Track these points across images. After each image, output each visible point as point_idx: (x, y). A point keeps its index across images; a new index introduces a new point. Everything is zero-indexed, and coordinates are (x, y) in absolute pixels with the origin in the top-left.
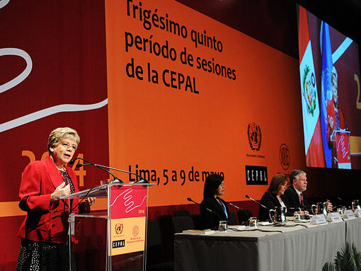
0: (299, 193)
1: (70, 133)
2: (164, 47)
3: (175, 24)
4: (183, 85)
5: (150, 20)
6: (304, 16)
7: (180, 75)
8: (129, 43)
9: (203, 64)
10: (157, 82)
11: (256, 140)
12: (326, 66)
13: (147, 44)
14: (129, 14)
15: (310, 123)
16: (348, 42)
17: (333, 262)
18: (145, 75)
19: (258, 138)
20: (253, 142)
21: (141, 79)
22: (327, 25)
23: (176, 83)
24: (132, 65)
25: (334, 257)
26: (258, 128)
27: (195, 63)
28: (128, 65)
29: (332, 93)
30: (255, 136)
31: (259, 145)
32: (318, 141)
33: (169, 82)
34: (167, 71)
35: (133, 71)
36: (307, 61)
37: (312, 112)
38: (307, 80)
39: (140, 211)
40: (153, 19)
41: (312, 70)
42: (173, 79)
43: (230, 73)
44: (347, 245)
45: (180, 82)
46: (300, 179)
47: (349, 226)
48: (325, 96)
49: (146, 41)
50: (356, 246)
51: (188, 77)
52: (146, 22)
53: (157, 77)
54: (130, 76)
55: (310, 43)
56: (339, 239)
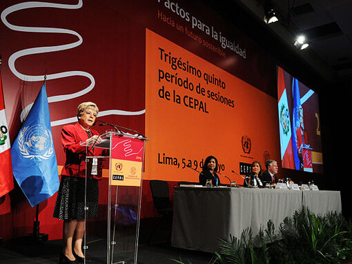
0: (272, 175)
1: (92, 106)
2: (185, 81)
3: (193, 68)
4: (197, 107)
5: (176, 64)
6: (281, 74)
7: (195, 100)
8: (161, 76)
9: (211, 95)
10: (180, 103)
11: (247, 147)
12: (296, 106)
13: (174, 79)
14: (162, 59)
15: (285, 140)
16: (311, 92)
17: (292, 217)
18: (171, 97)
19: (249, 145)
20: (245, 148)
21: (169, 99)
22: (297, 80)
23: (192, 105)
24: (163, 90)
25: (293, 214)
26: (249, 139)
27: (206, 93)
28: (160, 90)
29: (300, 122)
30: (246, 144)
31: (250, 151)
32: (290, 152)
33: (188, 104)
34: (187, 97)
35: (163, 94)
36: (283, 101)
37: (286, 133)
38: (283, 113)
39: (138, 158)
40: (178, 64)
41: (287, 107)
42: (190, 102)
43: (230, 103)
44: (303, 207)
45: (195, 105)
46: (273, 166)
47: (305, 194)
48: (296, 124)
49: (172, 76)
50: (310, 209)
51: (201, 102)
52: (173, 64)
53: (179, 99)
54: (161, 97)
55: (285, 90)
56: (297, 202)
